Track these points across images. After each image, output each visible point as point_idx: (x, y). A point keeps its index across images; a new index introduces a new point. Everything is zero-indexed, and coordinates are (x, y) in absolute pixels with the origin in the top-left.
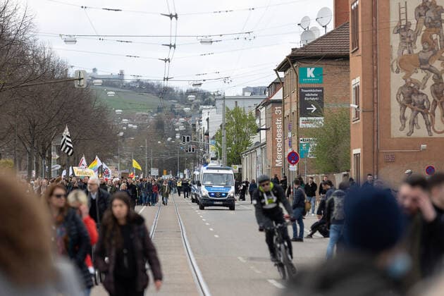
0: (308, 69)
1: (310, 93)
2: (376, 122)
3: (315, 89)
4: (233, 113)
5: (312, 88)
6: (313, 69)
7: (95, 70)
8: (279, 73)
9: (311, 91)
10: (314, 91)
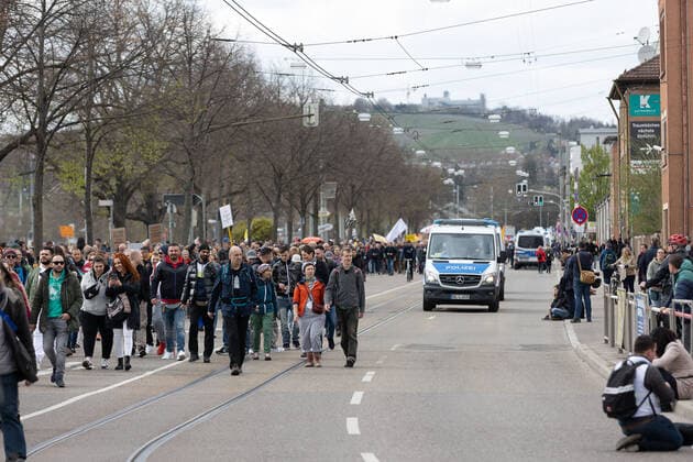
0: (642, 97)
1: (644, 128)
2: (685, 168)
3: (651, 123)
4: (590, 152)
5: (647, 123)
6: (648, 97)
7: (446, 94)
8: (613, 101)
9: (646, 125)
10: (649, 125)
